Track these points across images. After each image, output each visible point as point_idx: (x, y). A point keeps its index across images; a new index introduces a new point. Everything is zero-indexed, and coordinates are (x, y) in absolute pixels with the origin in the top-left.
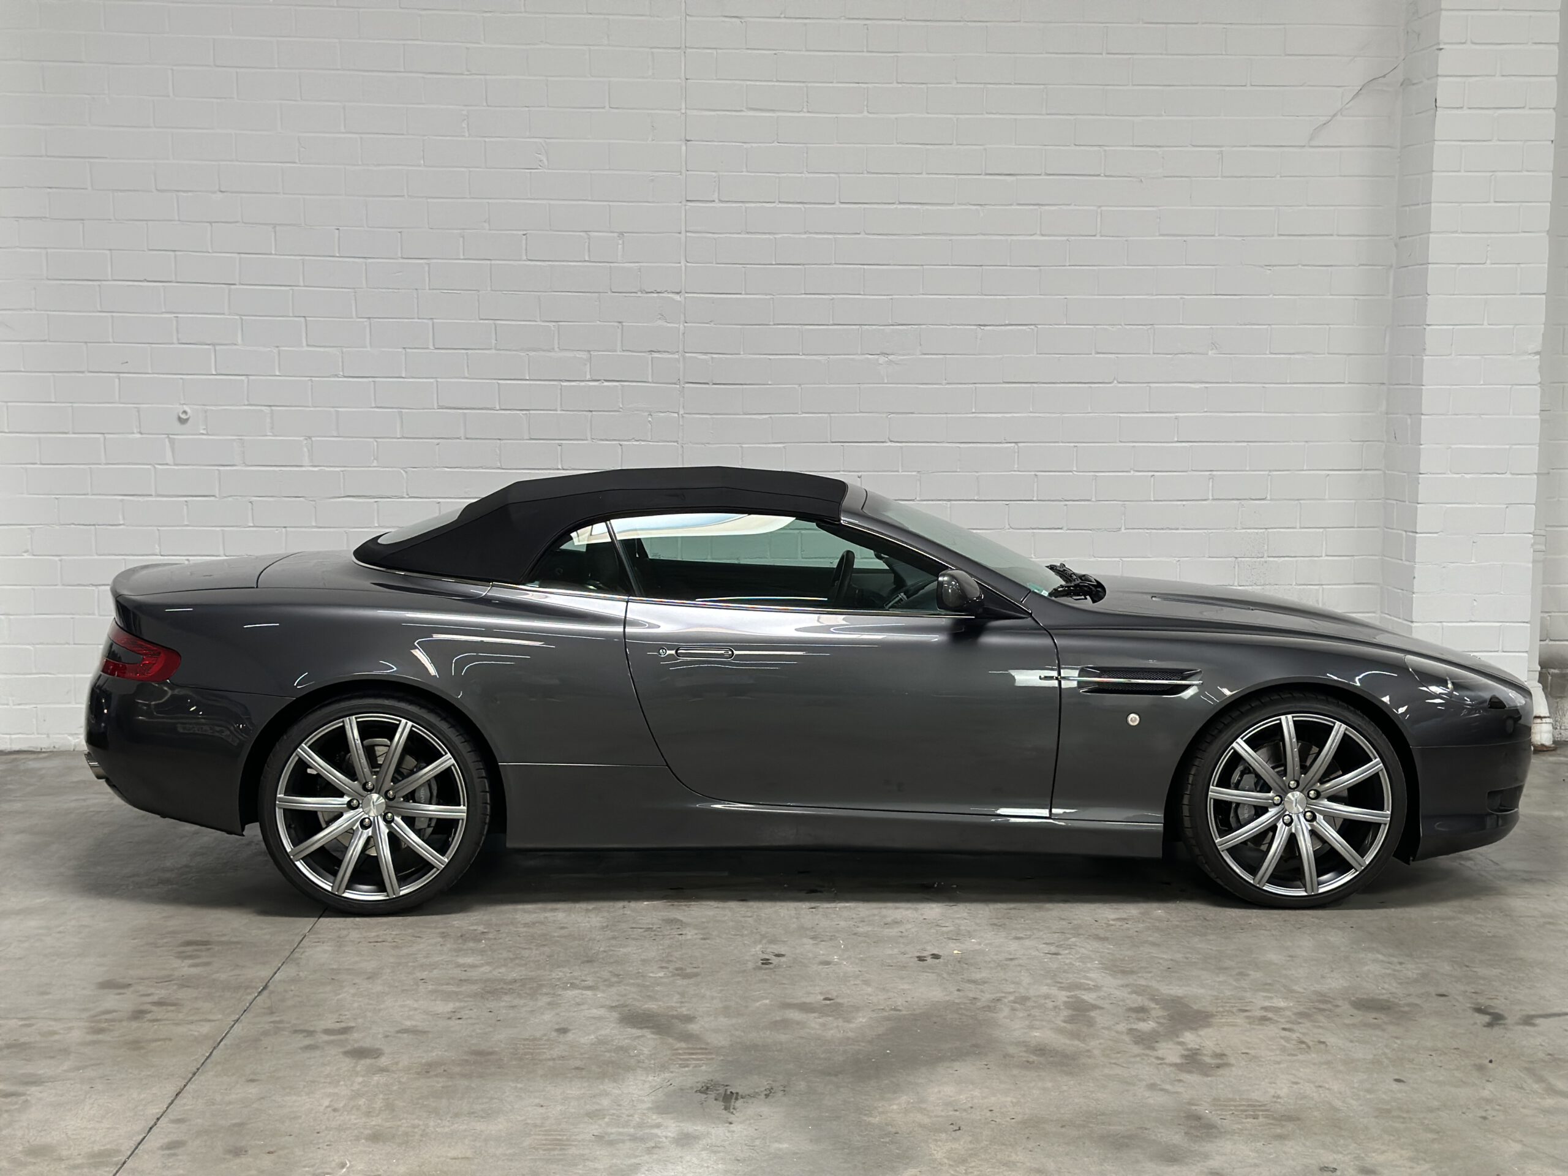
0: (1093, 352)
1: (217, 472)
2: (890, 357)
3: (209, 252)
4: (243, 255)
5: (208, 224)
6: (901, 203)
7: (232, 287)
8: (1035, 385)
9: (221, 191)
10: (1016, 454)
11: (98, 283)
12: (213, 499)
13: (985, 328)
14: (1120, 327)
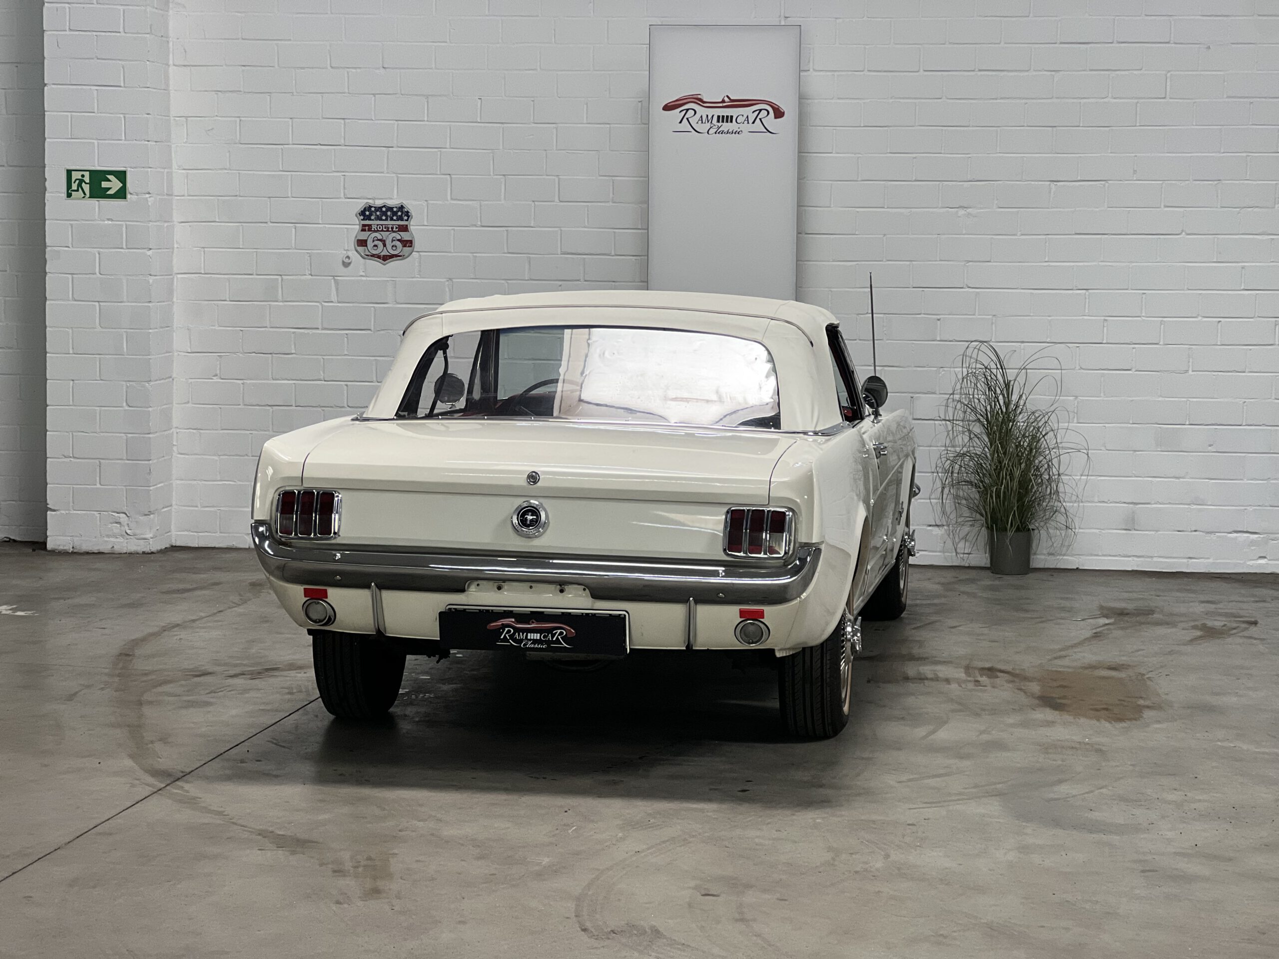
0: (1162, 206)
1: (373, 309)
2: (969, 210)
3: (372, 120)
4: (399, 122)
5: (372, 96)
6: (980, 70)
7: (391, 149)
8: (1106, 236)
9: (384, 68)
10: (1087, 300)
11: (282, 147)
12: (369, 332)
13: (1058, 184)
14: (1187, 182)
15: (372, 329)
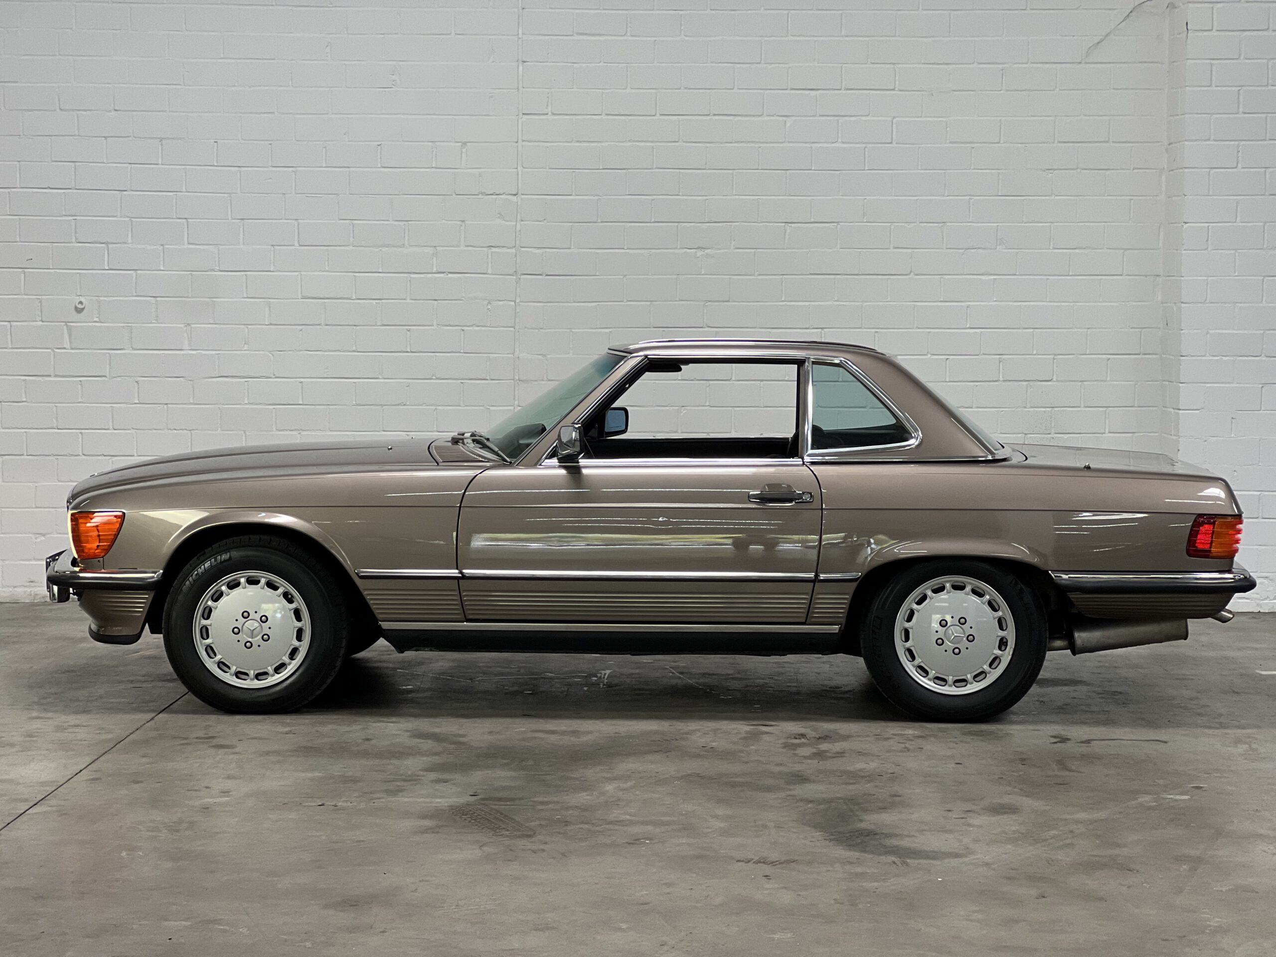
0: (892, 247)
1: (108, 355)
2: (707, 251)
3: (104, 163)
4: (133, 165)
5: (103, 138)
6: (715, 115)
7: (125, 193)
9: (115, 110)
11: (8, 190)
12: (104, 379)
13: (793, 225)
14: (915, 224)
15: (108, 376)
